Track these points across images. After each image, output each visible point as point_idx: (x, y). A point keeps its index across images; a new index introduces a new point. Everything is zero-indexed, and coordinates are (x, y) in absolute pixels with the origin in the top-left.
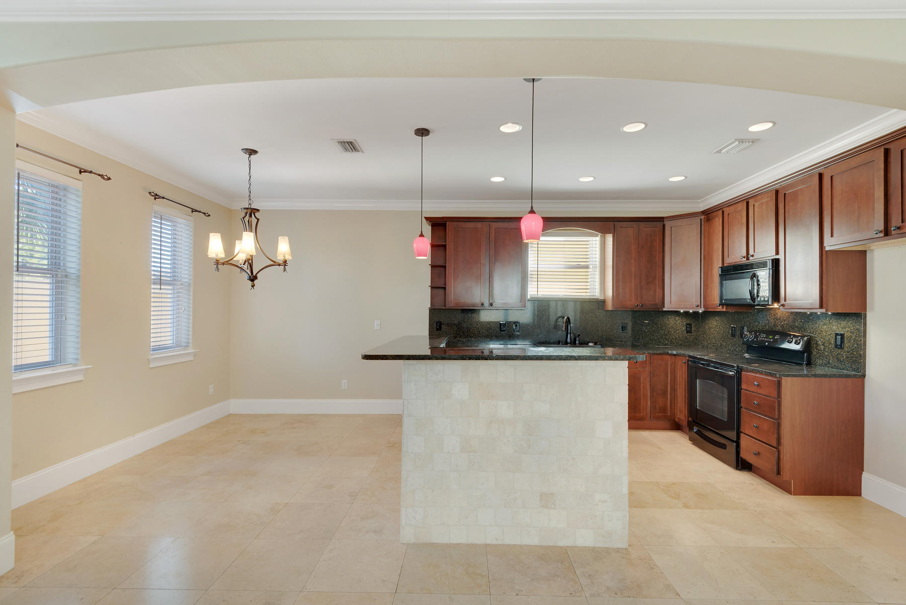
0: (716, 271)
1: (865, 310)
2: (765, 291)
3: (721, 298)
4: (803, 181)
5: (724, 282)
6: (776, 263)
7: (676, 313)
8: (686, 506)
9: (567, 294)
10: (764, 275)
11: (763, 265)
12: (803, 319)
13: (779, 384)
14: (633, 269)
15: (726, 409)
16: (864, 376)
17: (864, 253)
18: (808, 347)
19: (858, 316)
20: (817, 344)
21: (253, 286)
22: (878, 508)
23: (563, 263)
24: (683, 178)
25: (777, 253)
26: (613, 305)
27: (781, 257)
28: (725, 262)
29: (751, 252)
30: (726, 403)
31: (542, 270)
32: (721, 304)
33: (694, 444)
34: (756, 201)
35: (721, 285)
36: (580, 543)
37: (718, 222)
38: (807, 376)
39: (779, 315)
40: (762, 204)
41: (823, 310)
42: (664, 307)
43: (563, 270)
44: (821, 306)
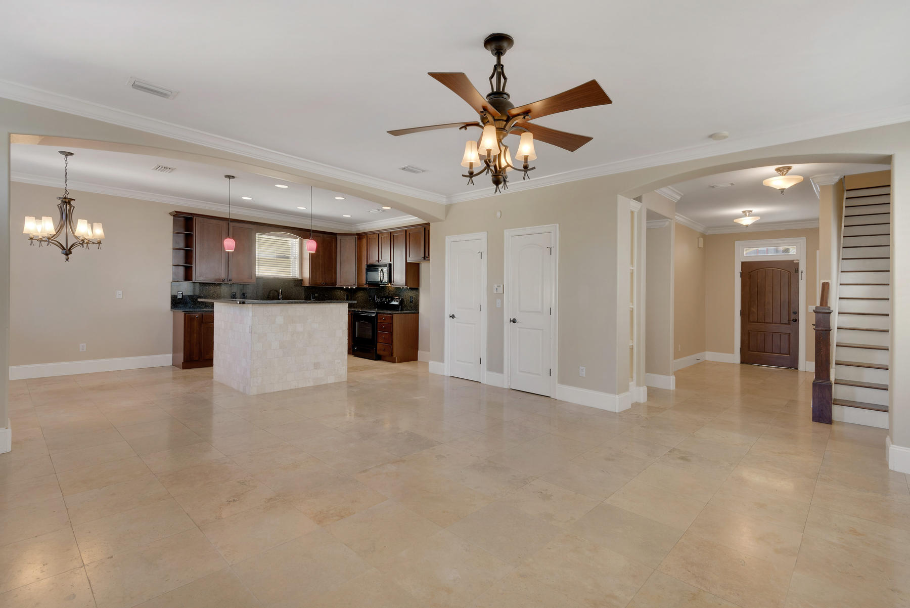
0: (364, 267)
1: (419, 287)
2: (386, 279)
3: (367, 281)
4: (400, 231)
5: (368, 272)
6: (390, 265)
7: (341, 289)
8: (361, 370)
9: (276, 274)
10: (386, 270)
11: (385, 266)
12: (398, 290)
13: (392, 317)
14: (321, 262)
15: (371, 334)
16: (418, 313)
17: (418, 264)
18: (402, 302)
19: (416, 289)
20: (404, 301)
21: (67, 260)
22: (421, 362)
23: (275, 254)
24: (350, 216)
25: (391, 261)
26: (309, 283)
27: (392, 263)
28: (368, 262)
29: (380, 259)
30: (371, 331)
31: (261, 257)
32: (367, 284)
33: (355, 356)
34: (382, 235)
35: (367, 274)
36: (329, 382)
37: (364, 241)
38: (401, 313)
39: (390, 289)
40: (385, 237)
41: (406, 287)
42: (336, 285)
43: (275, 259)
44: (406, 285)
